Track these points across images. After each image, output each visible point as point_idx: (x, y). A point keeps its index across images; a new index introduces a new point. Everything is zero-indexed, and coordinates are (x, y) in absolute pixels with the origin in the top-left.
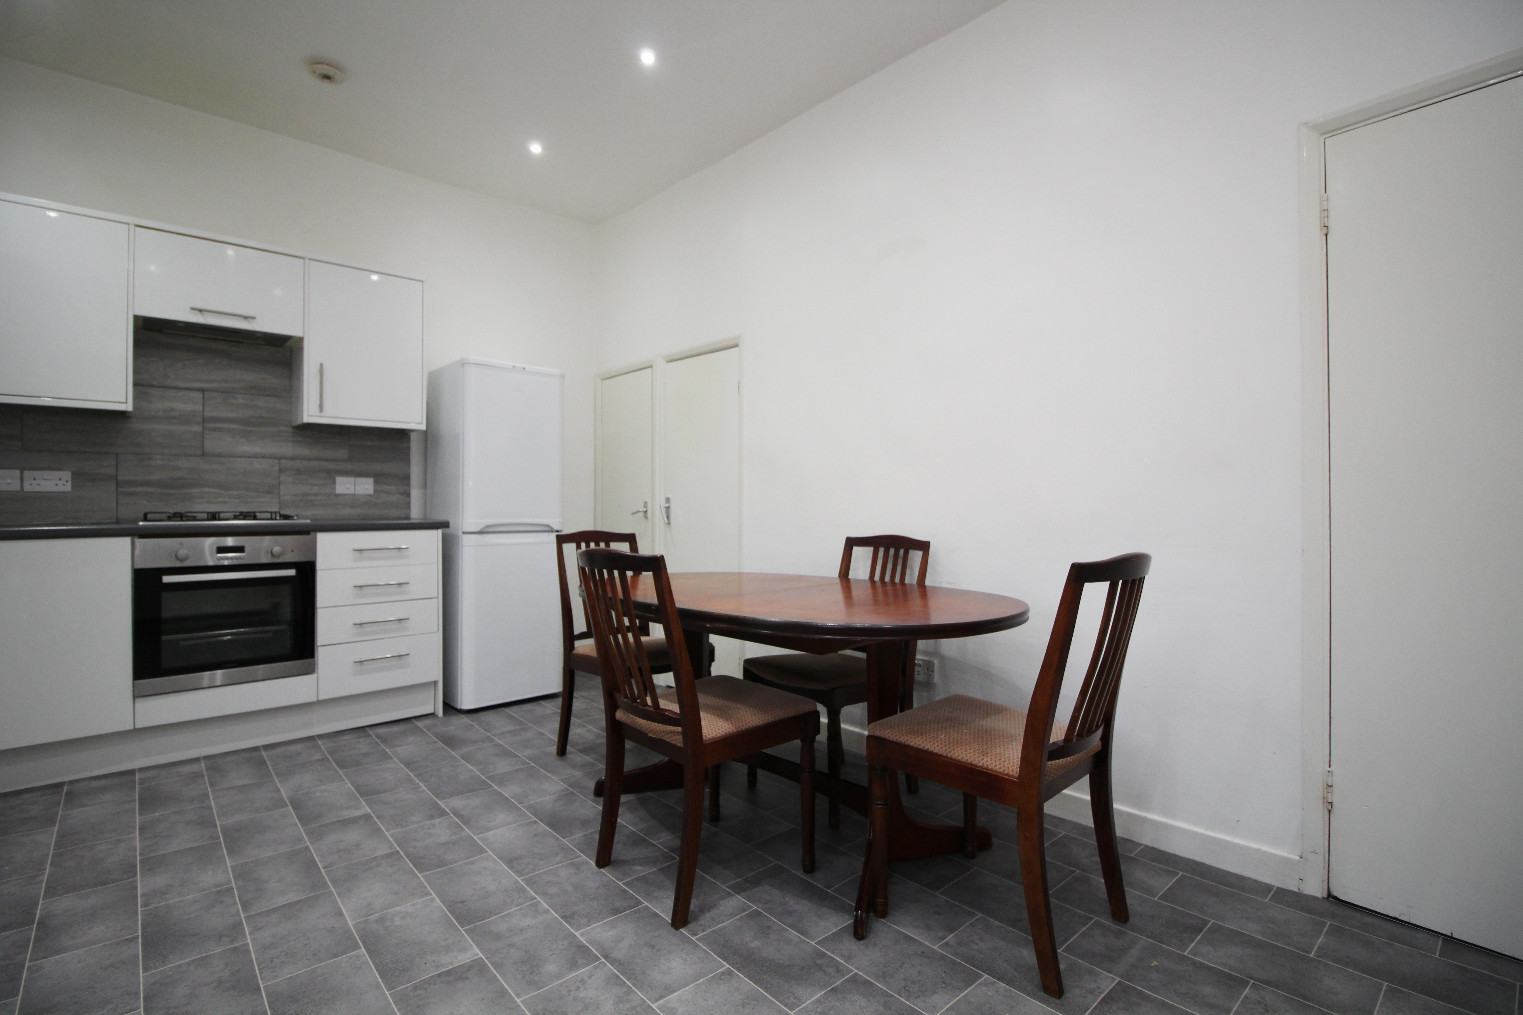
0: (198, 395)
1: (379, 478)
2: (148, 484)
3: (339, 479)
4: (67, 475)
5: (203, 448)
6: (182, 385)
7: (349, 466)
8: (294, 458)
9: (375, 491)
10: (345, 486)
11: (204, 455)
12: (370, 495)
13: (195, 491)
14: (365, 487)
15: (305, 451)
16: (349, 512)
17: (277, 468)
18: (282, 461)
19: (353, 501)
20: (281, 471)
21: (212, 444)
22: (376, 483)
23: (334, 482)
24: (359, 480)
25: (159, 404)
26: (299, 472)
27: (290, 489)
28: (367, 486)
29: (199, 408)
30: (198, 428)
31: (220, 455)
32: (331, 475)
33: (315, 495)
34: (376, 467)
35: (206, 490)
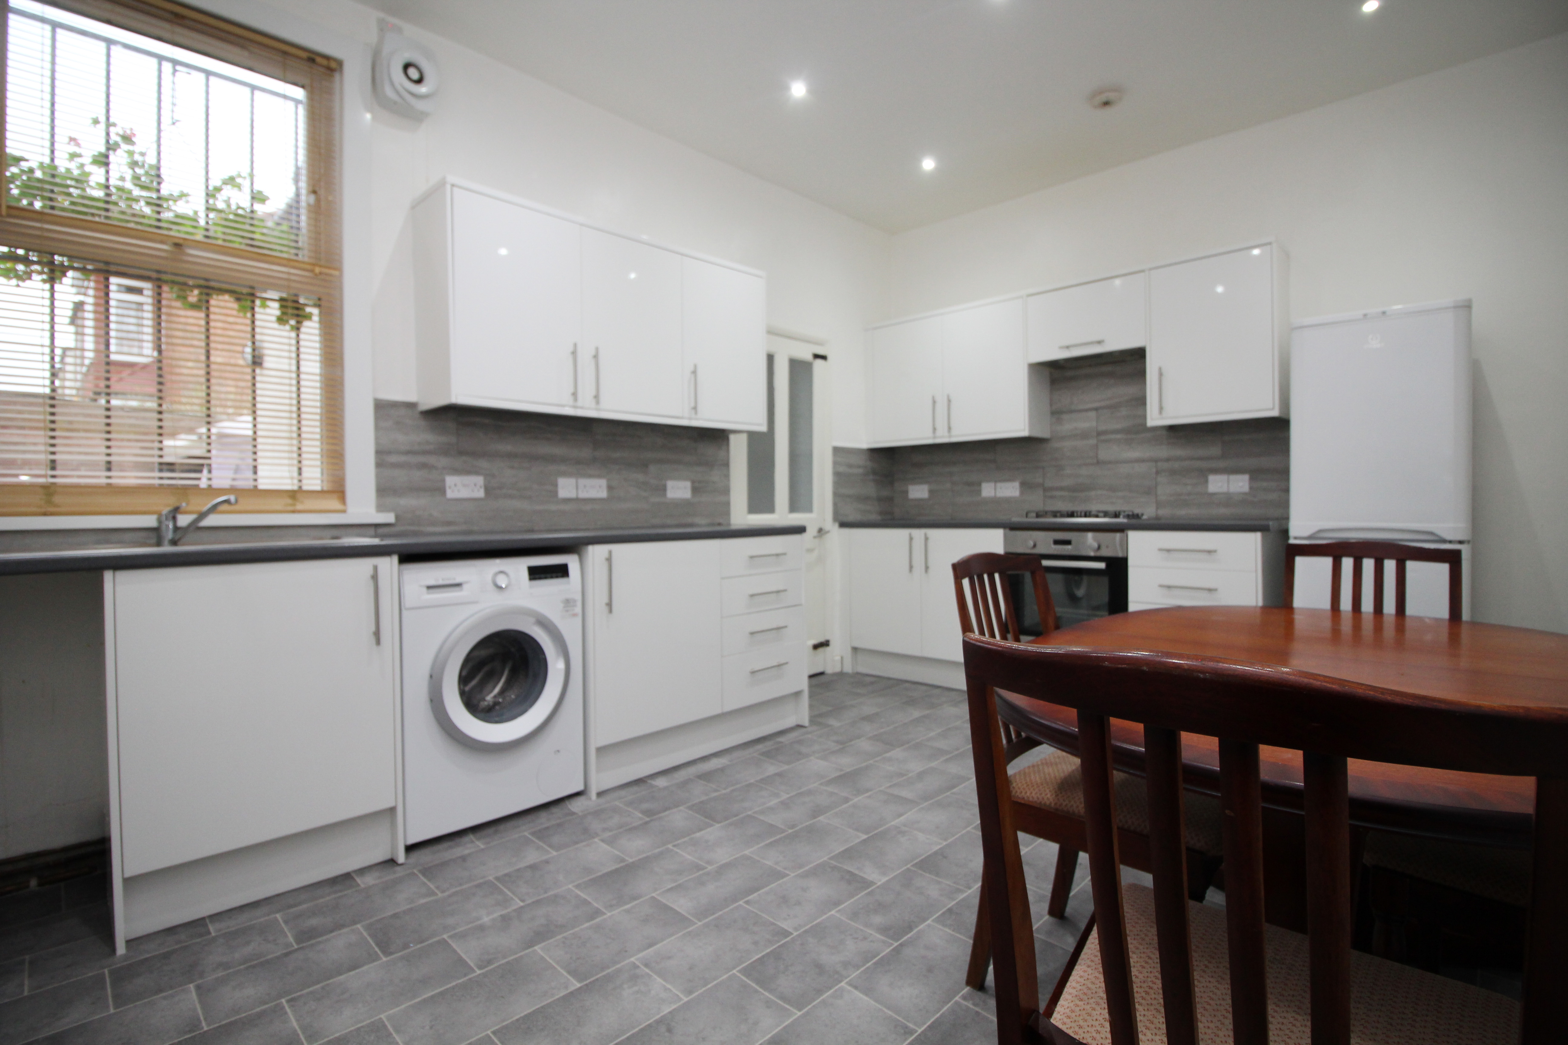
0: (1093, 414)
1: (1255, 474)
2: (1061, 489)
3: (1212, 478)
4: (1016, 484)
5: (1097, 457)
6: (1081, 407)
7: (1221, 464)
8: (1168, 460)
9: (1251, 488)
10: (1218, 484)
11: (1098, 463)
12: (1245, 494)
13: (1093, 493)
14: (1239, 484)
15: (1179, 452)
16: (1222, 511)
17: (1154, 470)
18: (1159, 464)
19: (1228, 499)
20: (1157, 473)
21: (1104, 453)
22: (1252, 479)
23: (1206, 481)
24: (1233, 477)
25: (1069, 425)
26: (1173, 472)
27: (1166, 489)
28: (1241, 484)
29: (1094, 424)
30: (1093, 441)
31: (1110, 462)
32: (1203, 474)
33: (1189, 494)
34: (1252, 462)
35: (1099, 492)
